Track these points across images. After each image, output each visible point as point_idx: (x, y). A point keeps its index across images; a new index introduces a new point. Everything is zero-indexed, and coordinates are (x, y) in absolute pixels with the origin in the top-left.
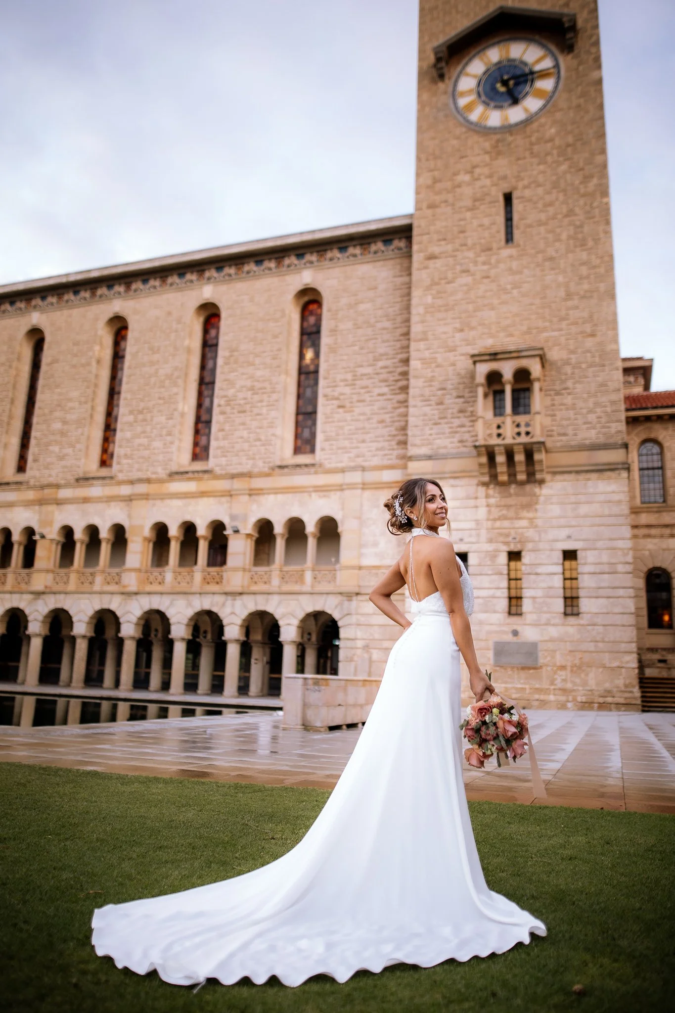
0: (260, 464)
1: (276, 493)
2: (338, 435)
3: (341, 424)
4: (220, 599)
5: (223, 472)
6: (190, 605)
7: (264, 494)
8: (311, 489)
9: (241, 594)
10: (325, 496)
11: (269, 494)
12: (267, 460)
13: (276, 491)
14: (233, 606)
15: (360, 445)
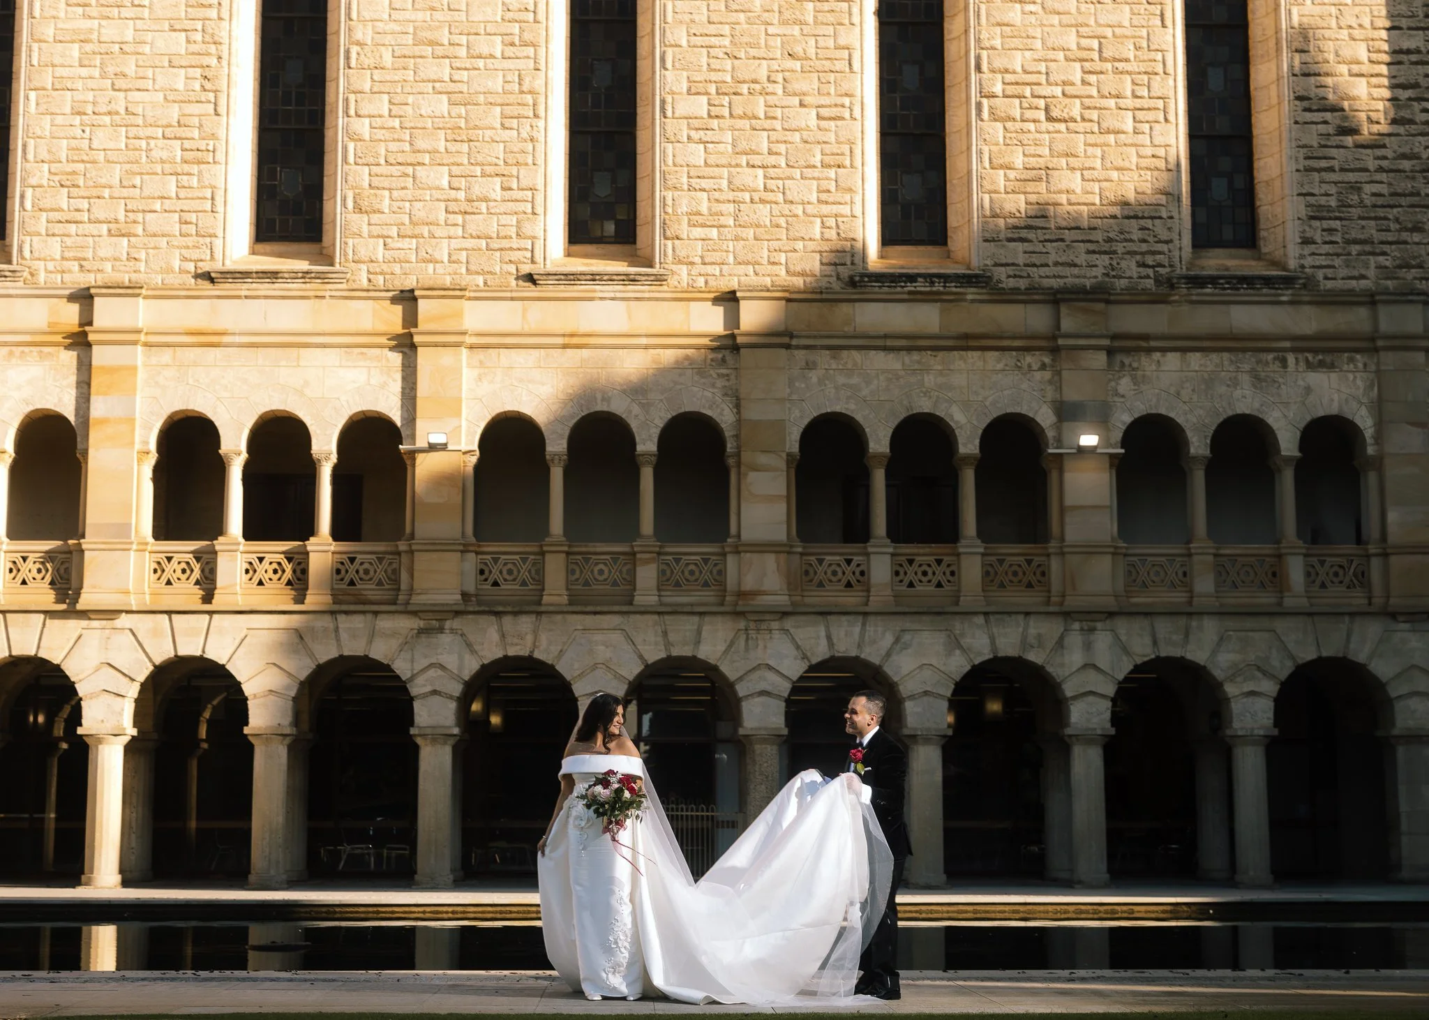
0: (1130, 267)
1: (1184, 350)
2: (1344, 205)
3: (1351, 177)
4: (1049, 629)
5: (1022, 284)
6: (955, 643)
7: (1149, 350)
8: (1287, 344)
9: (1111, 615)
10: (1322, 364)
11: (1164, 350)
12: (1150, 260)
13: (1187, 343)
14: (1088, 646)
15: (1405, 236)
